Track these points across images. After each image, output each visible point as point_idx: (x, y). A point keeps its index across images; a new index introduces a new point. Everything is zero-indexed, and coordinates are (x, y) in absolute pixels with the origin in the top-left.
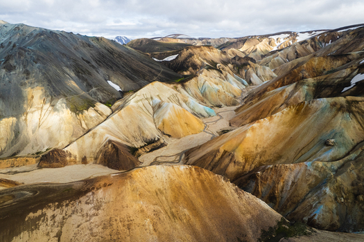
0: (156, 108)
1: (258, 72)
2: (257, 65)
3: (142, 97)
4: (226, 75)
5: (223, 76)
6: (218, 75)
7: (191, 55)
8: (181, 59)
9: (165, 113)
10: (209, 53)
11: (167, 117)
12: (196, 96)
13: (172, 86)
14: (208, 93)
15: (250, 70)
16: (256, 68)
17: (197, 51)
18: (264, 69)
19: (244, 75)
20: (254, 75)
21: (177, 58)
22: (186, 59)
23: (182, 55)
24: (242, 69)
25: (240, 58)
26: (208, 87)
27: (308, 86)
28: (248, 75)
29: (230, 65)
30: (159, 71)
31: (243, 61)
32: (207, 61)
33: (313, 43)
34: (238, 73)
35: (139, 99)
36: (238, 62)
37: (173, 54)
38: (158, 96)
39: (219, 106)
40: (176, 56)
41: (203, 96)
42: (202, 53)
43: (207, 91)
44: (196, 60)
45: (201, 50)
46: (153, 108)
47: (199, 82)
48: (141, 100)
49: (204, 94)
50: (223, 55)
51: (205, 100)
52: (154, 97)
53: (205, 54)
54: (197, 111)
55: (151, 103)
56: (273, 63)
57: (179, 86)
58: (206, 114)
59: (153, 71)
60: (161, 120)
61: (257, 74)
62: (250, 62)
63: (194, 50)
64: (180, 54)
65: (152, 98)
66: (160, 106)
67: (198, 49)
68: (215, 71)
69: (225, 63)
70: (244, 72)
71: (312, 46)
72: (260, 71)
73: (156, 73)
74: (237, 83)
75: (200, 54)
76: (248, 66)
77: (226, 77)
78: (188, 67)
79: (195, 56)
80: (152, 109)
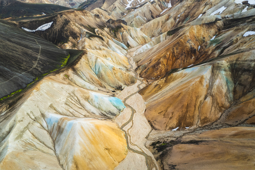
0: (55, 132)
1: (132, 34)
2: (128, 27)
3: (27, 120)
4: (108, 41)
5: (105, 43)
6: (100, 43)
7: (67, 22)
8: (57, 27)
9: (73, 144)
10: (83, 17)
11: (78, 151)
12: (92, 81)
13: (62, 75)
14: (103, 73)
15: (125, 33)
16: (129, 30)
17: (71, 16)
18: (136, 31)
19: (121, 38)
20: (129, 37)
21: (52, 26)
22: (63, 27)
23: (58, 23)
24: (117, 32)
25: (113, 22)
26: (102, 66)
27: (225, 70)
28: (124, 38)
29: (106, 29)
30: (37, 50)
31: (117, 24)
32: (85, 27)
33: (159, 3)
34: (115, 37)
35: (22, 128)
36: (112, 25)
37: (47, 21)
38: (51, 106)
39: (120, 88)
40: (51, 23)
41: (99, 77)
42: (77, 18)
43: (102, 71)
44: (74, 27)
45: (76, 15)
46: (50, 133)
47: (90, 60)
48: (27, 128)
49: (100, 76)
50: (97, 19)
51: (103, 83)
52: (46, 113)
53: (80, 19)
54: (104, 109)
55: (45, 125)
56: (136, 22)
57: (70, 72)
58: (115, 111)
59: (30, 51)
60: (70, 158)
61: (131, 36)
62: (122, 24)
63: (68, 15)
64: (55, 22)
65: (43, 115)
66: (60, 130)
67: (72, 14)
68: (96, 39)
69: (102, 27)
70: (119, 35)
71: (159, 6)
72: (133, 33)
73: (34, 54)
74: (119, 49)
75: (75, 19)
76: (122, 29)
77: (108, 43)
78: (68, 37)
79: (72, 22)
80: (48, 136)
